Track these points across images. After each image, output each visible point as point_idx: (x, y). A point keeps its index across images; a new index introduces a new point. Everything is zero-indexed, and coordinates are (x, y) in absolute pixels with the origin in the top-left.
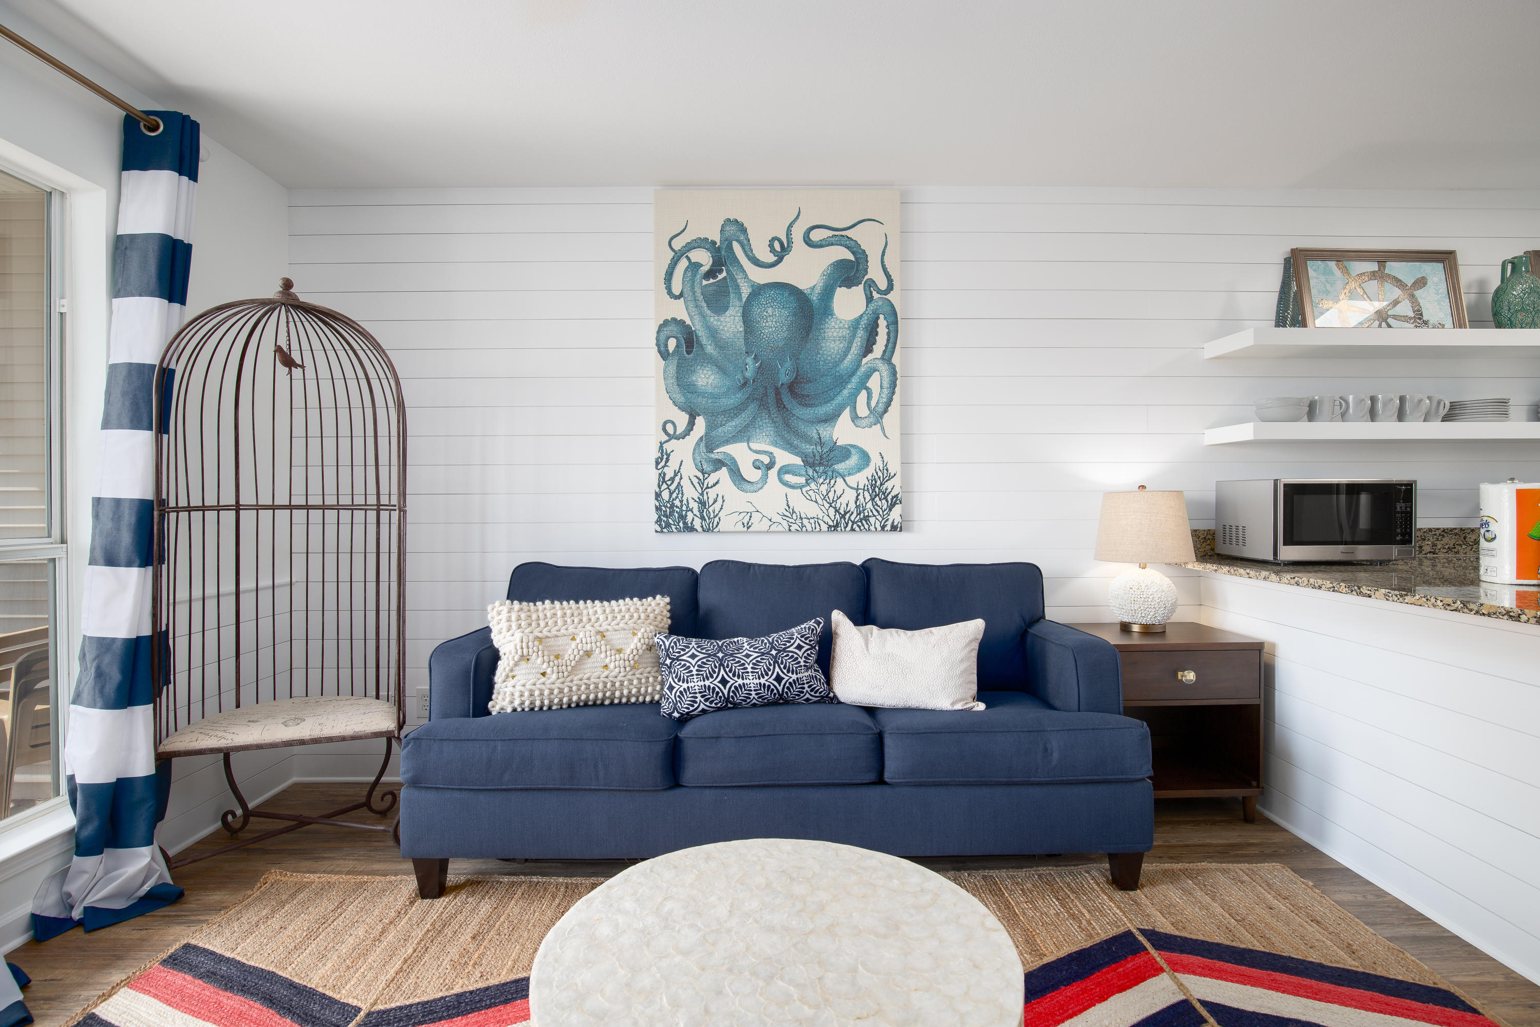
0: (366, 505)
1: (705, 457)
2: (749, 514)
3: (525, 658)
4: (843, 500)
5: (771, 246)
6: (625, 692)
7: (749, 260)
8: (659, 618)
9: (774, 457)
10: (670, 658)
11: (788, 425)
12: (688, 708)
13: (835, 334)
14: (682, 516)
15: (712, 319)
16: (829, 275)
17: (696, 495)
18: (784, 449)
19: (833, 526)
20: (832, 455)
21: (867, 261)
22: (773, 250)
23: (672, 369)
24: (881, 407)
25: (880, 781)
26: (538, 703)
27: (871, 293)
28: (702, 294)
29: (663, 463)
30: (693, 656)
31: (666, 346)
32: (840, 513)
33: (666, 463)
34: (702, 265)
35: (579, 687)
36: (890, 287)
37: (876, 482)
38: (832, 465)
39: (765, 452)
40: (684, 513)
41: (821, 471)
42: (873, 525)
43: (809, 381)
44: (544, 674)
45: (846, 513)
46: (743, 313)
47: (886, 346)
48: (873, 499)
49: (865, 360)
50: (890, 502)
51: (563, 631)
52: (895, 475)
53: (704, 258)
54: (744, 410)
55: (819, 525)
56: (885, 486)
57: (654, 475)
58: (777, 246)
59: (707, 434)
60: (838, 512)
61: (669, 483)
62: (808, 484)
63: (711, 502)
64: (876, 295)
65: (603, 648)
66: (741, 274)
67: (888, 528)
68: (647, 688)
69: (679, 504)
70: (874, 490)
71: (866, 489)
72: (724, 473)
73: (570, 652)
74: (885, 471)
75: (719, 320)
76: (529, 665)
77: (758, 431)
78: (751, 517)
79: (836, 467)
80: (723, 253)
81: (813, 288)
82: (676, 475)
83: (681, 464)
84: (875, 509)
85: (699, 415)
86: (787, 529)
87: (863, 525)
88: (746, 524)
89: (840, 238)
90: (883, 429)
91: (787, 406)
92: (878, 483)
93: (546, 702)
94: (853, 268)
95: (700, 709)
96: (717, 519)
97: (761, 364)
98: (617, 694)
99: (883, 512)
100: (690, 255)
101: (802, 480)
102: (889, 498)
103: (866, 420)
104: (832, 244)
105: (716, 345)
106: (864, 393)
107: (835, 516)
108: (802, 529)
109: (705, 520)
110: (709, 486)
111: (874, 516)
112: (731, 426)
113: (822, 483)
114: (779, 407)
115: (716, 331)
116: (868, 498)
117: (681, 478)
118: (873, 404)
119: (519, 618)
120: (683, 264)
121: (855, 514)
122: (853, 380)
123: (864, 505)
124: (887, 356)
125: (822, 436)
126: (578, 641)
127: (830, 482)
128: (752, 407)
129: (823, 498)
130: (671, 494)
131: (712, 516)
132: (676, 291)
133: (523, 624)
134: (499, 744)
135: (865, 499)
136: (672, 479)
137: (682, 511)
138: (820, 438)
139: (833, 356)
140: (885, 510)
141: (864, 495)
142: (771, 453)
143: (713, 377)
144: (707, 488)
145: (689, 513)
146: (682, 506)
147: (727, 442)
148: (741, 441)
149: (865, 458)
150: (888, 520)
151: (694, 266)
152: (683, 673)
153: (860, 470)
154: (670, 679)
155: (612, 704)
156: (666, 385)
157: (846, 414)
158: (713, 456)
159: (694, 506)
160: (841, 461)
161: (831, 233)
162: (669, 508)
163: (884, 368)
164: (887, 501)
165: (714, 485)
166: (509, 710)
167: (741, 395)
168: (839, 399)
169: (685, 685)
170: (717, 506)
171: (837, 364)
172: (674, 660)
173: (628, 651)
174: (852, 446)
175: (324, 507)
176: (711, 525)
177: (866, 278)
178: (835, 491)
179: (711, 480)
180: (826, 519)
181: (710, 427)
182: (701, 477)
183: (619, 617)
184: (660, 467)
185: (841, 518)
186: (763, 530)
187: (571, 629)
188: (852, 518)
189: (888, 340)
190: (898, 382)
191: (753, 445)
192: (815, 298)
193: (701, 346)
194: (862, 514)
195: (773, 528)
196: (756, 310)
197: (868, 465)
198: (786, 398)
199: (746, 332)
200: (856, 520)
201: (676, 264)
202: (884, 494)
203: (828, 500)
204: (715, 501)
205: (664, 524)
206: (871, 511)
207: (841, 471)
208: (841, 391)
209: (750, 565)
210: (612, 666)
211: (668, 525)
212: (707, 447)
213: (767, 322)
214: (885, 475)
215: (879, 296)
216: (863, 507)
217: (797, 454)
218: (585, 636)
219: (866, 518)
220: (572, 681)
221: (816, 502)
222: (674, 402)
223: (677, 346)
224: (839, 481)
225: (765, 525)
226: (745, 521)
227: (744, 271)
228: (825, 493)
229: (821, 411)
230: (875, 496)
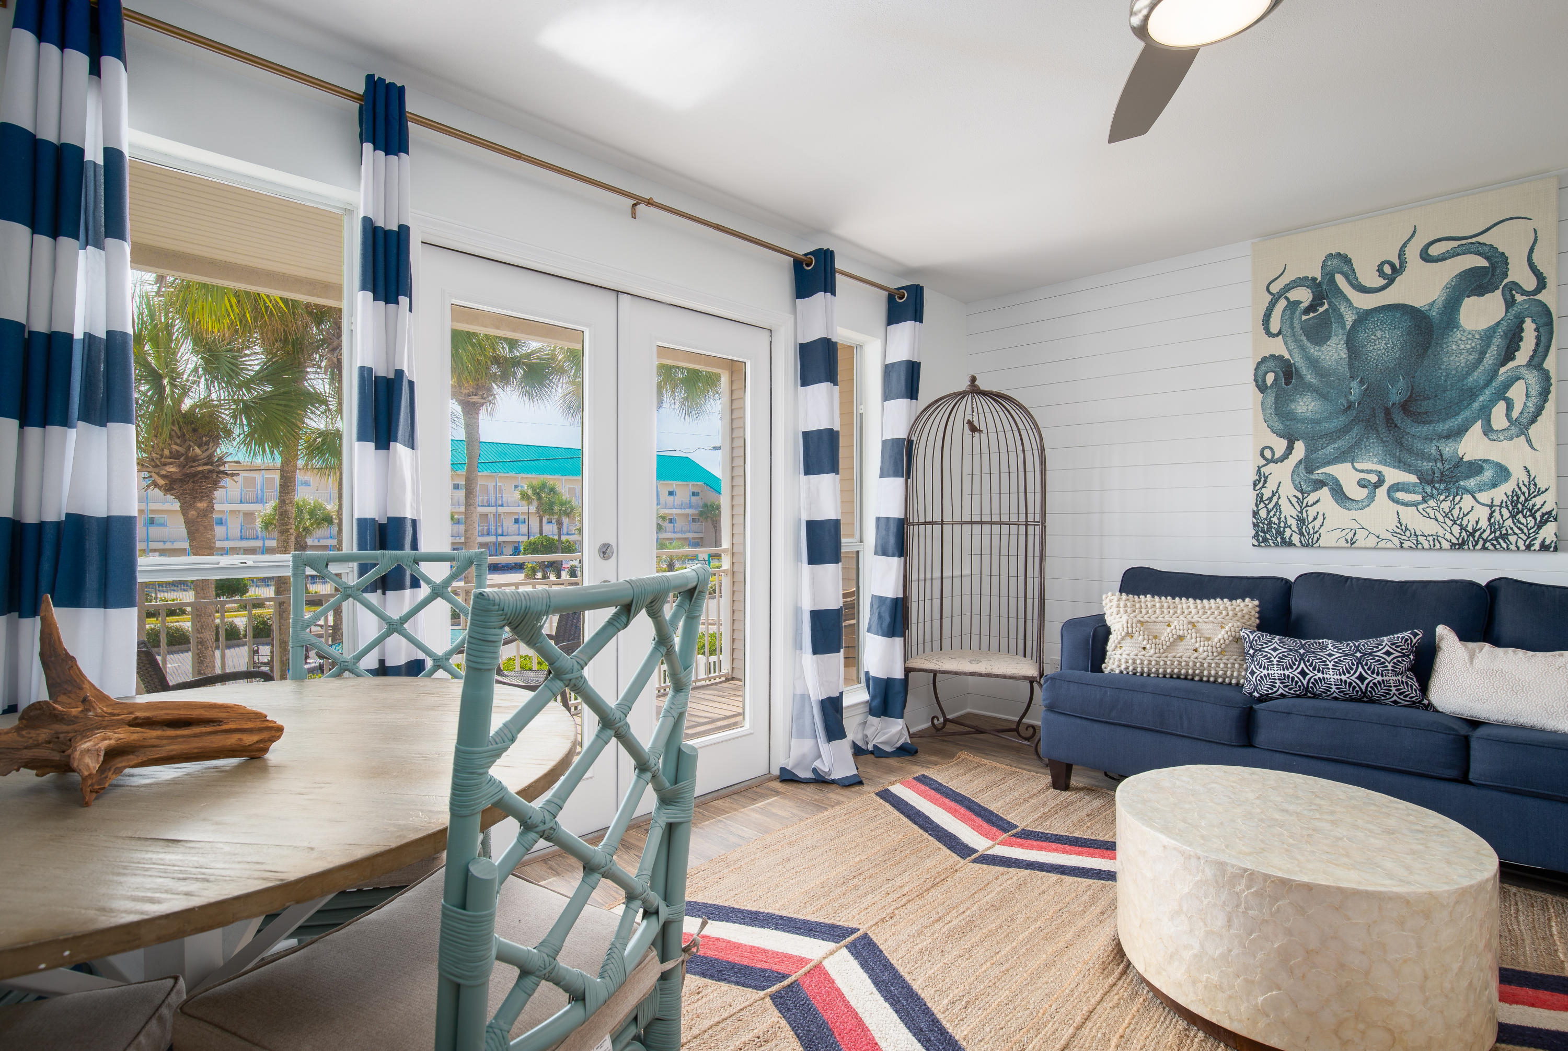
0: (1018, 521)
1: (1304, 478)
2: (1353, 531)
3: (1130, 635)
4: (1472, 518)
5: (1380, 270)
6: (1213, 672)
7: (1354, 288)
8: (1247, 617)
9: (1383, 476)
10: (1253, 649)
11: (1400, 444)
12: (1267, 691)
13: (1462, 347)
14: (1280, 532)
15: (1312, 351)
16: (1453, 288)
17: (1295, 513)
18: (1395, 467)
19: (1458, 544)
20: (1456, 471)
21: (1507, 264)
22: (1382, 274)
23: (1271, 399)
24: (1526, 417)
25: (1464, 779)
26: (1139, 669)
27: (1513, 296)
28: (1302, 328)
29: (1261, 485)
30: (1275, 649)
31: (1264, 380)
32: (1467, 531)
33: (1264, 484)
34: (1301, 302)
35: (1172, 662)
36: (1542, 285)
37: (1518, 498)
38: (1457, 481)
39: (1372, 471)
40: (1282, 529)
41: (1442, 488)
42: (1514, 543)
43: (1427, 398)
44: (1144, 648)
45: (1475, 531)
46: (1347, 340)
47: (1535, 351)
48: (1513, 517)
49: (1502, 370)
50: (1539, 519)
51: (1160, 619)
52: (1546, 490)
53: (1304, 296)
54: (1348, 432)
55: (1440, 543)
56: (1531, 503)
57: (1252, 496)
58: (1387, 269)
59: (1306, 457)
60: (1465, 530)
61: (1267, 502)
62: (1424, 500)
63: (1310, 519)
64: (1519, 298)
65: (1194, 635)
66: (1345, 304)
67: (1537, 547)
68: (1233, 672)
69: (1277, 521)
70: (1515, 507)
71: (1504, 504)
72: (1325, 493)
73: (1165, 634)
74: (1532, 486)
75: (1319, 350)
76: (1133, 641)
77: (1364, 451)
78: (1355, 533)
79: (1462, 483)
80: (1325, 287)
81: (1432, 304)
82: (1273, 495)
83: (1279, 485)
84: (1517, 527)
85: (1298, 440)
86: (1398, 545)
87: (1499, 544)
88: (1349, 540)
89: (1468, 246)
90: (1529, 441)
91: (1399, 425)
92: (1522, 499)
93: (1146, 670)
94: (1486, 275)
95: (1279, 693)
96: (1316, 536)
97: (1368, 387)
98: (1206, 673)
99: (1528, 530)
100: (1288, 295)
101: (1419, 498)
102: (1538, 515)
103: (1505, 432)
104: (1458, 255)
105: (1317, 374)
106: (1502, 405)
107: (1460, 533)
108: (1417, 546)
109: (1304, 536)
110: (1309, 504)
111: (1515, 534)
112: (1332, 449)
113: (1444, 500)
114: (1389, 426)
115: (1317, 361)
116: (1506, 514)
117: (1279, 498)
118: (1515, 415)
119: (1126, 606)
120: (1282, 303)
121: (1488, 532)
122: (1486, 392)
123: (1501, 522)
124: (1537, 361)
125: (1443, 452)
126: (1173, 627)
127: (1453, 499)
128: (1358, 429)
129: (1444, 515)
130: (1268, 512)
131: (1312, 532)
132: (1274, 330)
133: (1129, 610)
134: (1109, 690)
135: (1502, 516)
136: (1270, 499)
137: (1280, 527)
138: (1441, 455)
139: (1459, 370)
140: (1531, 528)
141: (1500, 512)
142: (1380, 472)
143: (1313, 404)
144: (1307, 506)
145: (1287, 530)
146: (1280, 523)
147: (1329, 463)
148: (1345, 461)
149: (1503, 473)
150: (1536, 538)
151: (1293, 305)
152: (1265, 662)
153: (1494, 485)
154: (1253, 666)
155: (1201, 680)
156: (1264, 415)
157: (1477, 427)
158: (1312, 477)
159: (1293, 523)
160: (1469, 477)
161: (1455, 244)
162: (1267, 525)
163: (1531, 375)
164: (1535, 519)
165: (1314, 504)
166: (1117, 672)
167: (1344, 418)
168: (1467, 413)
169: (1265, 672)
170: (1317, 523)
171: (1464, 377)
172: (1256, 650)
173: (1216, 640)
174: (1484, 461)
176: (1310, 540)
177: (1505, 281)
178: (1461, 509)
179: (1312, 498)
180: (1449, 536)
181: (1309, 450)
182: (1300, 496)
183: (1209, 612)
184: (1257, 488)
185: (1468, 536)
186: (1369, 546)
187: (1167, 618)
188: (1484, 536)
189: (1537, 344)
190: (1552, 389)
191: (1357, 465)
192: (1434, 314)
193: (1301, 377)
194: (1498, 532)
195: (1382, 544)
196: (1362, 335)
197: (1507, 480)
198: (1398, 417)
199: (1350, 357)
200: (1489, 538)
201: (1274, 306)
202: (1530, 510)
203: (1451, 518)
204: (1315, 519)
205: (1261, 539)
206: (1512, 529)
207: (1469, 487)
208: (1469, 405)
209: (1347, 579)
210: (1201, 650)
211: (1265, 540)
212: (1306, 468)
213: (1375, 345)
214: (1532, 491)
215: (1525, 298)
216: (1499, 525)
217: (1411, 472)
218: (1179, 624)
219: (1505, 537)
220: (1166, 657)
221: (1436, 519)
222: (1272, 430)
223: (1275, 379)
224: (1467, 498)
225: (1372, 541)
226: (1349, 537)
227: (1348, 300)
228: (1447, 510)
229: (1442, 427)
230: (1518, 513)
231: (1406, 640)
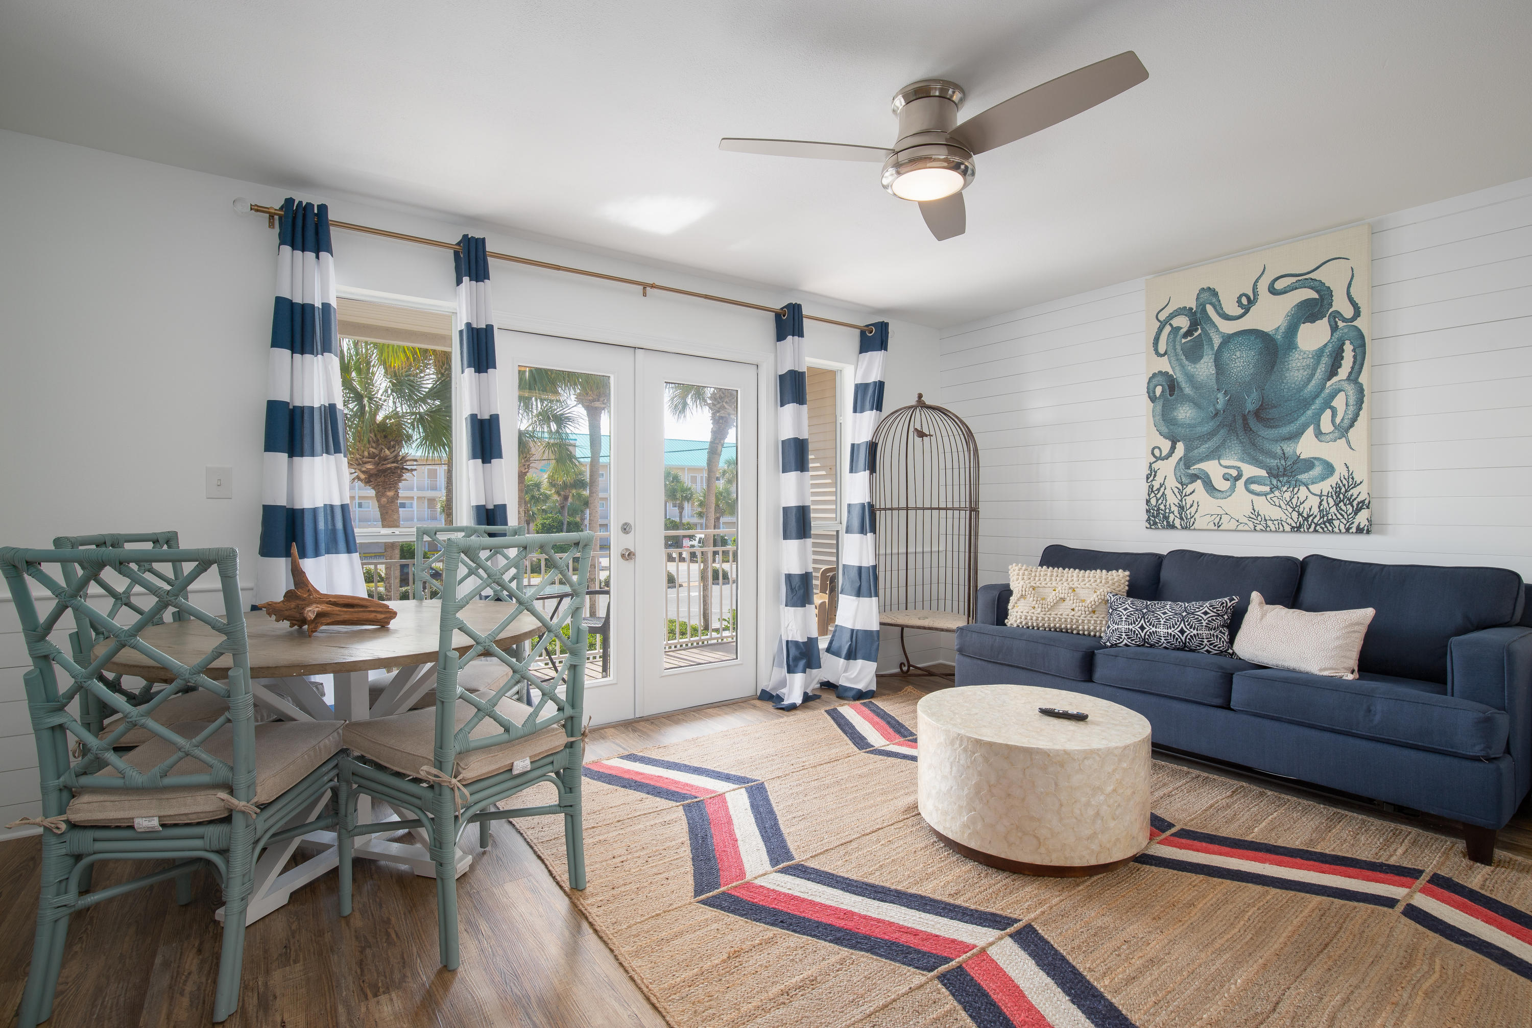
1: (1184, 472)
2: (1219, 516)
3: (1023, 596)
4: (1306, 505)
5: (1239, 301)
6: (1086, 627)
7: (1220, 316)
8: (1117, 584)
9: (1241, 471)
10: (1112, 609)
11: (1254, 444)
12: (1117, 641)
13: (1299, 364)
14: (1166, 517)
15: (1189, 368)
16: (1293, 316)
17: (1176, 501)
18: (1250, 463)
19: (1296, 527)
20: (1295, 467)
21: (1332, 296)
22: (1240, 304)
23: (1159, 408)
24: (1347, 422)
25: (1227, 706)
26: (1030, 624)
27: (1336, 323)
28: (1182, 350)
29: (1152, 478)
30: (1125, 609)
31: (1154, 392)
32: (1303, 517)
33: (1154, 478)
34: (1181, 328)
35: (1055, 618)
36: (1357, 313)
37: (1340, 489)
38: (1295, 475)
39: (1233, 466)
40: (1167, 514)
41: (1285, 481)
42: (1337, 527)
43: (1274, 407)
44: (1034, 608)
45: (1309, 516)
46: (1215, 359)
47: (1352, 368)
48: (1337, 505)
49: (1329, 384)
50: (1355, 507)
51: (1049, 585)
52: (1361, 483)
53: (1183, 322)
54: (1216, 435)
55: (1283, 526)
56: (1350, 493)
57: (1145, 487)
58: (1244, 301)
59: (1185, 455)
60: (1301, 515)
61: (1156, 492)
62: (1272, 491)
63: (1188, 506)
64: (1341, 324)
65: (1072, 598)
66: (1214, 329)
67: (1354, 530)
68: (1101, 627)
69: (1163, 508)
70: (1338, 497)
71: (1330, 495)
72: (1198, 484)
73: (1051, 597)
74: (1350, 480)
75: (1195, 368)
76: (1027, 601)
77: (1227, 450)
78: (1221, 518)
79: (1299, 477)
80: (1198, 315)
81: (1277, 329)
82: (1161, 486)
83: (1165, 478)
84: (1340, 513)
85: (1179, 441)
86: (1253, 529)
87: (1326, 527)
88: (1215, 524)
89: (1304, 281)
90: (1348, 442)
91: (1253, 429)
92: (1343, 490)
93: (1035, 624)
94: (1317, 305)
95: (1124, 642)
96: (1193, 520)
97: (1230, 398)
98: (1080, 627)
99: (1348, 516)
100: (1172, 322)
101: (1267, 489)
102: (1355, 503)
103: (1331, 435)
104: (1296, 288)
105: (1193, 387)
106: (1328, 412)
107: (1298, 518)
108: (1266, 529)
109: (1184, 520)
110: (1187, 494)
111: (1338, 519)
112: (1204, 448)
113: (1286, 491)
114: (1245, 430)
115: (1193, 376)
116: (1332, 503)
117: (1165, 489)
118: (1338, 421)
119: (1024, 575)
120: (1168, 329)
121: (1318, 517)
122: (1317, 402)
123: (1328, 509)
124: (1354, 377)
125: (1285, 451)
126: (1057, 591)
127: (1293, 490)
128: (1223, 432)
129: (1286, 503)
130: (1157, 500)
131: (1189, 517)
132: (1162, 351)
133: (1025, 577)
134: (998, 638)
135: (1328, 504)
136: (1159, 490)
138: (1284, 454)
139: (1297, 383)
140: (1350, 514)
141: (1327, 501)
142: (1239, 467)
143: (1190, 412)
144: (1185, 496)
145: (1171, 515)
146: (1165, 509)
147: (1201, 460)
148: (1213, 459)
149: (1329, 469)
150: (1353, 523)
151: (1175, 330)
152: (1117, 619)
153: (1323, 478)
154: (1110, 622)
155: (1078, 634)
156: (1154, 421)
157: (1310, 430)
158: (1190, 471)
159: (1175, 509)
160: (1304, 472)
161: (1294, 279)
162: (1156, 511)
163: (1350, 389)
164: (1353, 506)
165: (1191, 494)
166: (1015, 626)
167: (1213, 423)
168: (1303, 419)
169: (1116, 627)
170: (1193, 510)
171: (1300, 390)
172: (1114, 610)
173: (1088, 602)
174: (1315, 458)
175: (946, 509)
176: (1188, 524)
177: (1331, 311)
178: (1298, 498)
179: (1189, 489)
180: (1289, 521)
181: (1188, 450)
182: (1181, 488)
183: (1087, 580)
184: (1149, 481)
185: (1304, 521)
186: (1231, 529)
187: (1054, 584)
188: (1316, 520)
189: (1354, 363)
190: (1365, 399)
191: (1222, 462)
192: (1279, 337)
193: (1181, 389)
194: (1326, 518)
195: (1240, 527)
196: (1226, 355)
197: (1332, 475)
198: (1252, 422)
199: (1217, 373)
200: (1319, 522)
201: (1161, 331)
202: (1349, 500)
203: (1291, 505)
204: (1191, 506)
205: (1152, 522)
206: (1335, 515)
207: (1304, 481)
208: (1304, 412)
209: (1202, 555)
210: (1076, 609)
211: (1155, 523)
212: (1185, 464)
213: (1236, 363)
214: (1351, 483)
215: (1345, 324)
216: (1326, 511)
217: (1262, 468)
218: (1062, 588)
219: (1330, 521)
220: (1050, 614)
221: (1280, 507)
222: (1160, 433)
223: (1163, 392)
224: (1303, 488)
225: (1233, 524)
226: (1216, 521)
227: (1215, 326)
228: (1288, 499)
229: (1285, 430)
230: (1340, 502)
231: (1223, 603)
